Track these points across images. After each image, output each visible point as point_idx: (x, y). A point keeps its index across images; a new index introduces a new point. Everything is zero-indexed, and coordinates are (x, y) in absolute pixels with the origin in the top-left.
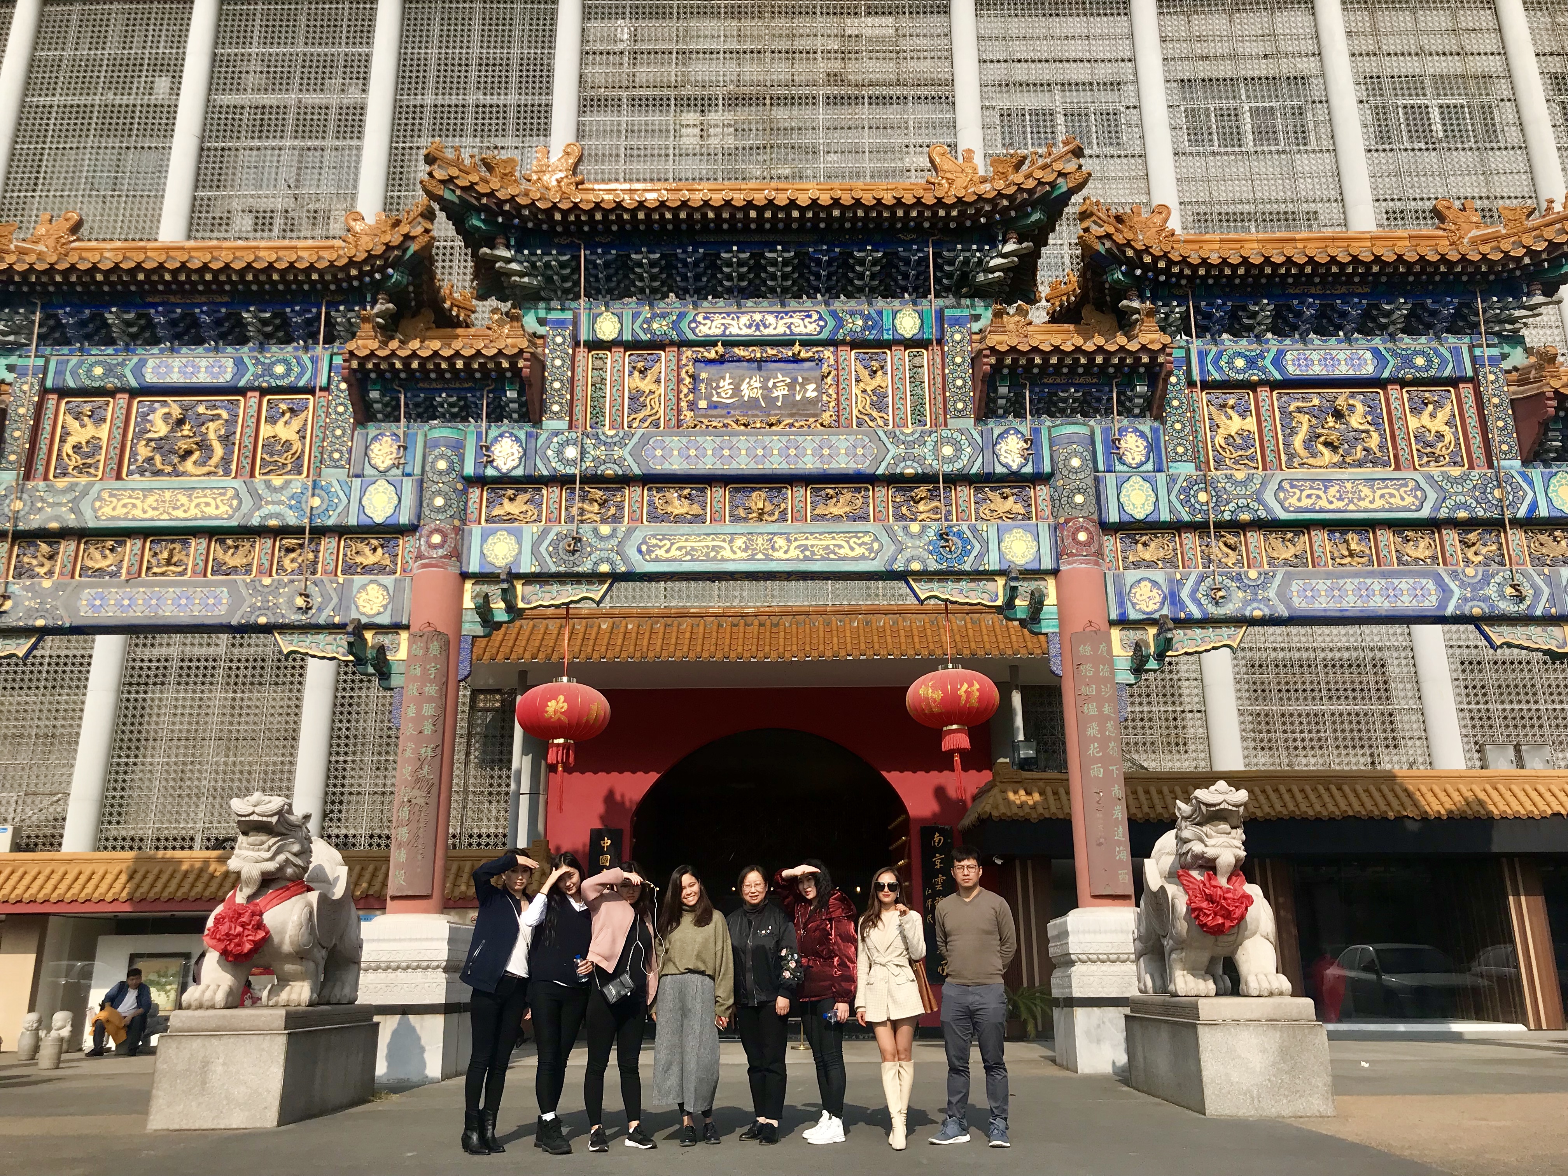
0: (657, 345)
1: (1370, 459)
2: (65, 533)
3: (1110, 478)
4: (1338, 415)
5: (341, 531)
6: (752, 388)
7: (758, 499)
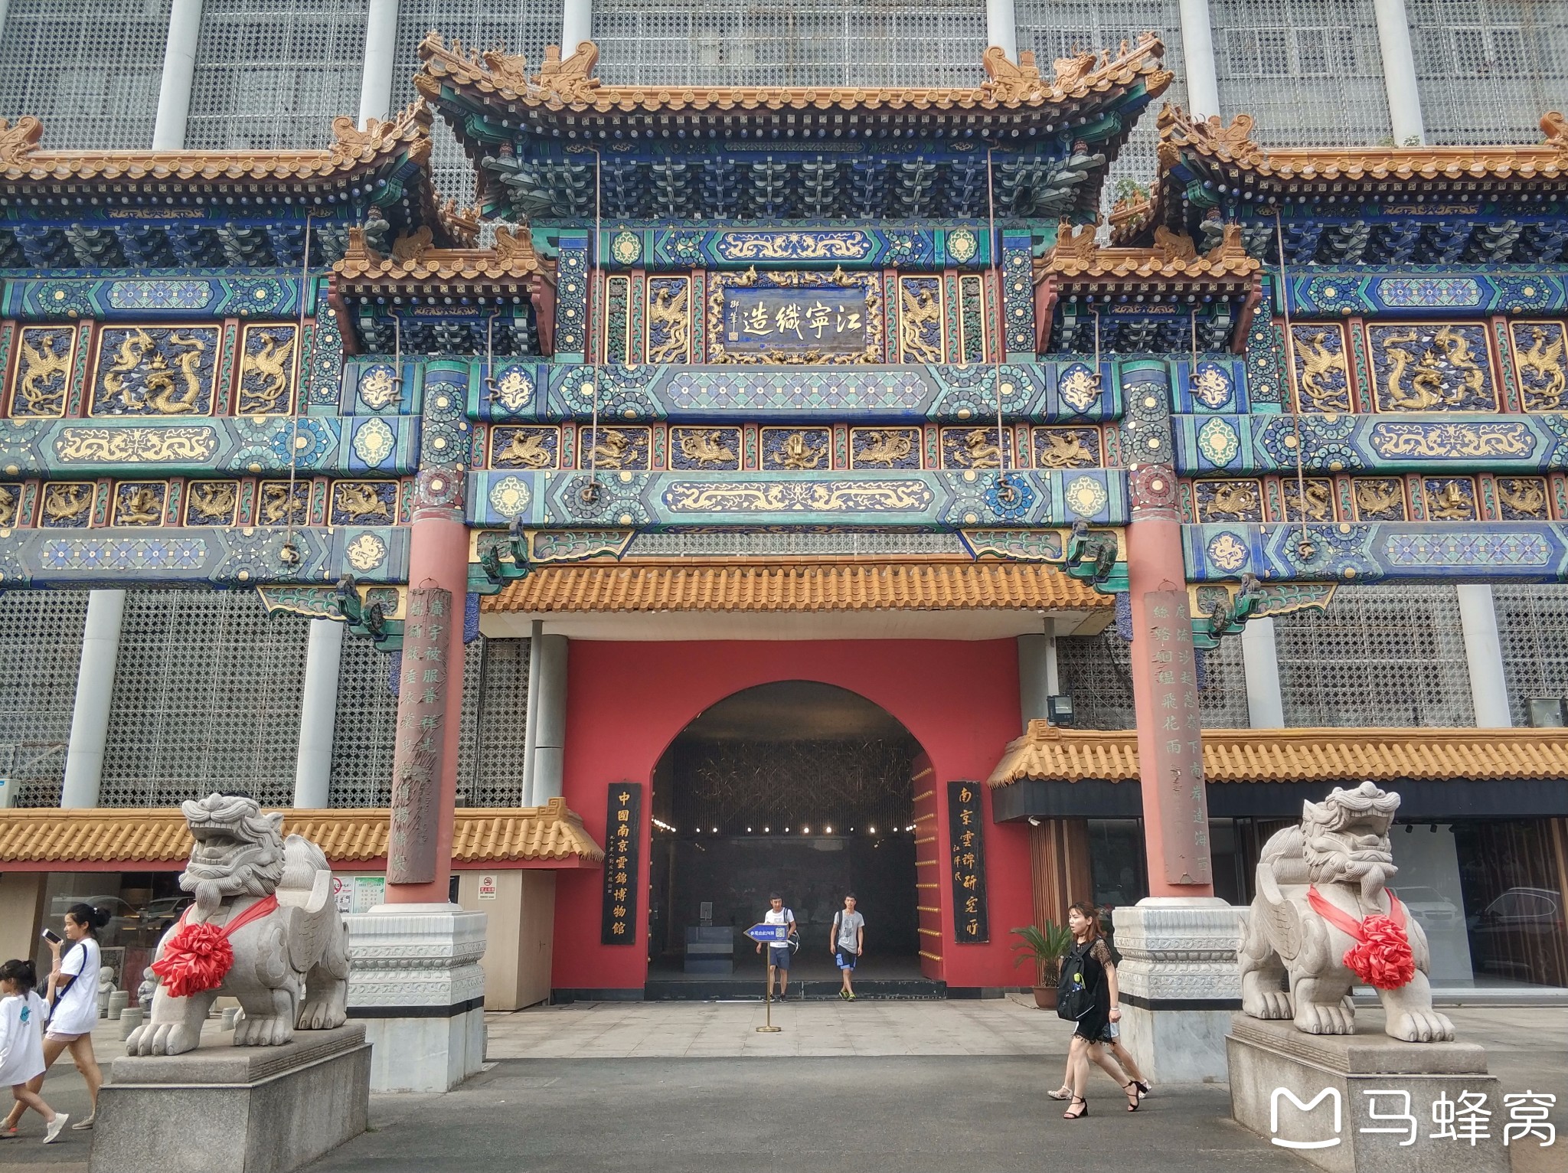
0: (683, 269)
1: (1472, 400)
2: (24, 476)
3: (1188, 419)
4: (1438, 350)
5: (332, 475)
6: (787, 318)
7: (796, 444)
